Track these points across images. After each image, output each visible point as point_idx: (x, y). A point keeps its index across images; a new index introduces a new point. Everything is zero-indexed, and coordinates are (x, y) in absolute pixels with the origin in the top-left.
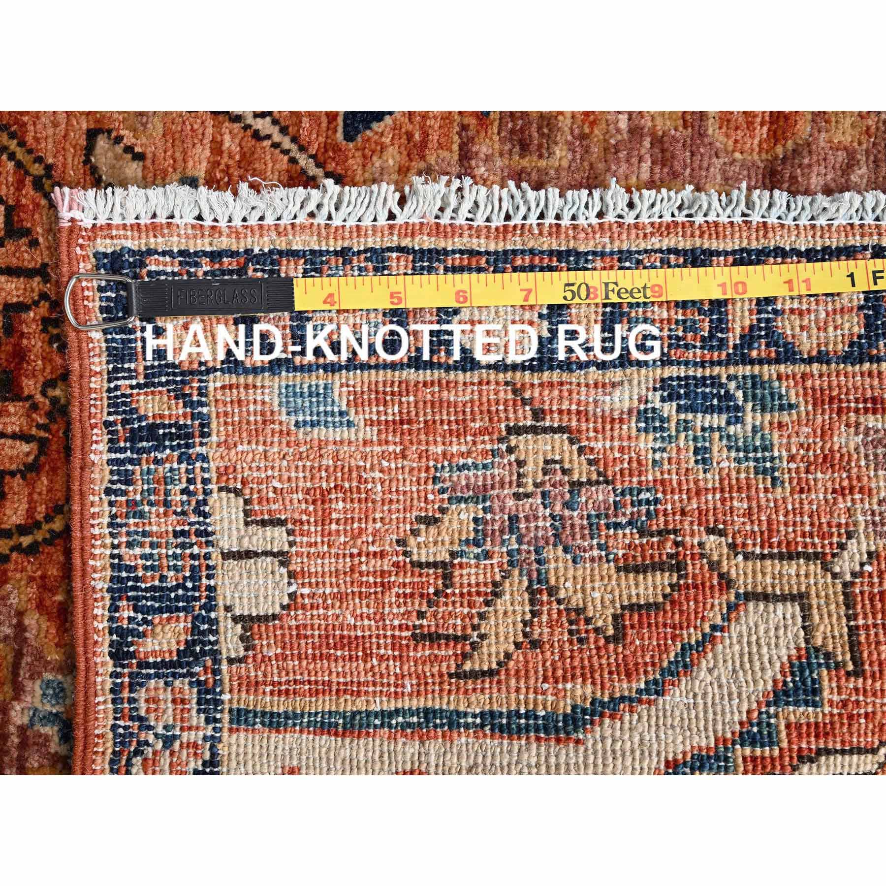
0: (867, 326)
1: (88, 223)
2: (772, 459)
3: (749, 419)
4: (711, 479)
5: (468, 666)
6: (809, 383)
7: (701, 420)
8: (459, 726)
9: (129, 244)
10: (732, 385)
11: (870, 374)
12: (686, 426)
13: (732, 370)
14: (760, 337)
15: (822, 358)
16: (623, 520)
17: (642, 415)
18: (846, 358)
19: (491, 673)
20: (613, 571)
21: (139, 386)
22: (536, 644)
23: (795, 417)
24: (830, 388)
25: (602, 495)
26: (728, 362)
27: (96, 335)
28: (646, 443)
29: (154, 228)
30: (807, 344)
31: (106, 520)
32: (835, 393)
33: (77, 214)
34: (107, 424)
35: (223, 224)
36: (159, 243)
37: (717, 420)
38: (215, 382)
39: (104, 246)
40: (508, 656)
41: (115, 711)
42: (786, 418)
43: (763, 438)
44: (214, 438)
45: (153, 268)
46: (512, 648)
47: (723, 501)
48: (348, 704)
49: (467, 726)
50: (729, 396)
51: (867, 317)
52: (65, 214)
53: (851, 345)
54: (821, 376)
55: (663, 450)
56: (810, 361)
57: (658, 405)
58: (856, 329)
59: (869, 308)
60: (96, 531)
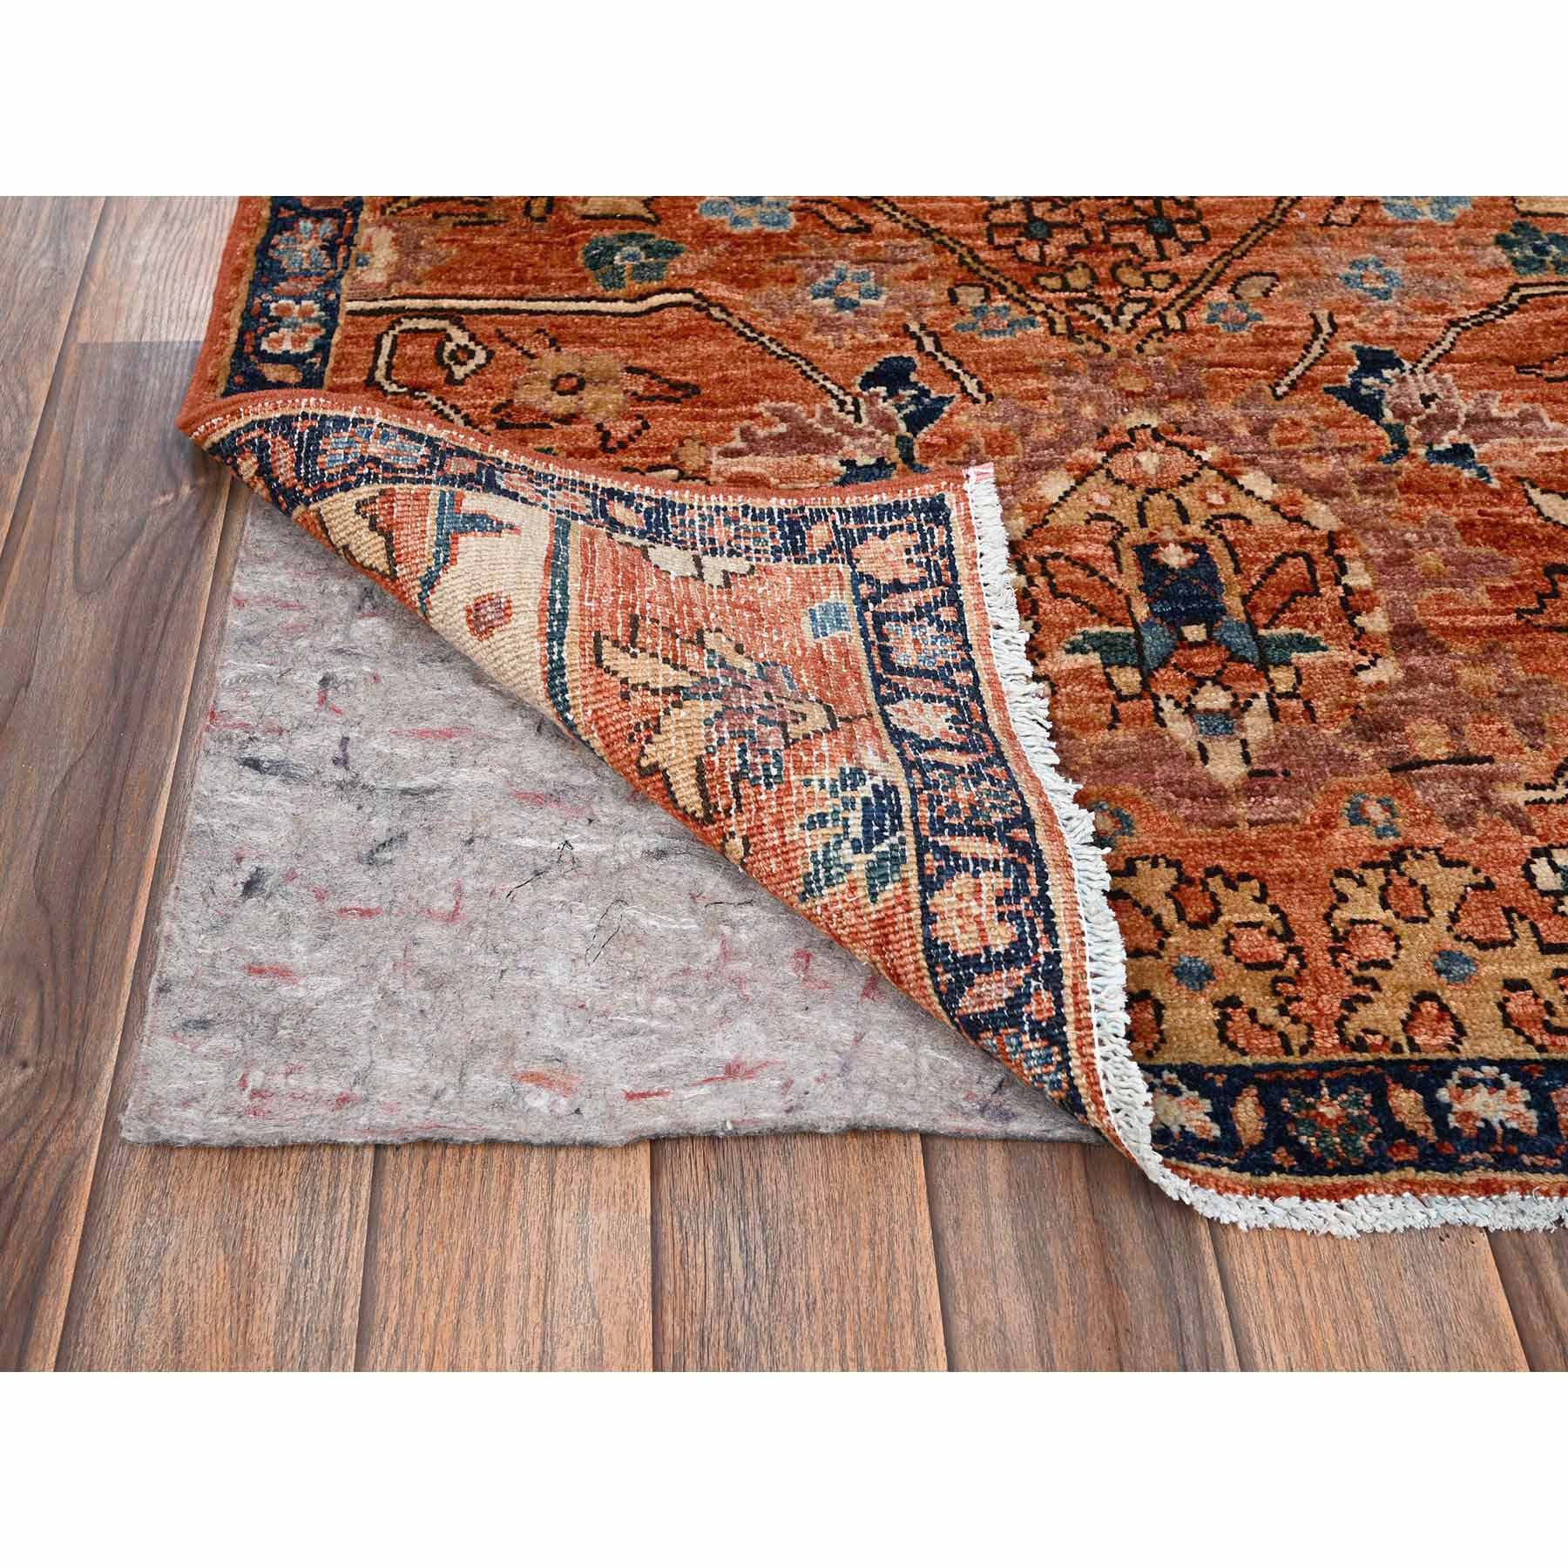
0: (966, 958)
1: (966, 486)
2: (820, 889)
3: (859, 857)
4: (794, 832)
5: (606, 643)
6: (900, 909)
7: (855, 818)
8: (551, 640)
9: (953, 514)
10: (894, 840)
11: (918, 969)
12: (849, 804)
13: (911, 840)
14: (947, 860)
15: (928, 918)
16: (749, 757)
17: (858, 771)
18: (930, 943)
19: (599, 662)
20: (697, 753)
21: (835, 526)
22: (625, 697)
23: (863, 902)
24: (895, 933)
25: (775, 740)
26: (919, 838)
27: (875, 499)
28: (829, 773)
29: (969, 529)
30: (942, 901)
31: (722, 505)
32: (891, 937)
33: (973, 478)
34: (802, 509)
35: (979, 571)
36: (957, 532)
37: (856, 831)
38: (844, 568)
39: (950, 499)
40: (615, 673)
41: (566, 480)
42: (860, 893)
43: (840, 874)
44: (795, 566)
45: (936, 531)
46: (623, 675)
47: (774, 848)
48: (574, 570)
49: (551, 647)
50: (881, 839)
51: (978, 956)
52: (972, 471)
53: (946, 945)
54: (909, 920)
55: (823, 787)
56: (924, 907)
57: (869, 783)
58: (961, 946)
59: (988, 957)
60: (713, 498)
